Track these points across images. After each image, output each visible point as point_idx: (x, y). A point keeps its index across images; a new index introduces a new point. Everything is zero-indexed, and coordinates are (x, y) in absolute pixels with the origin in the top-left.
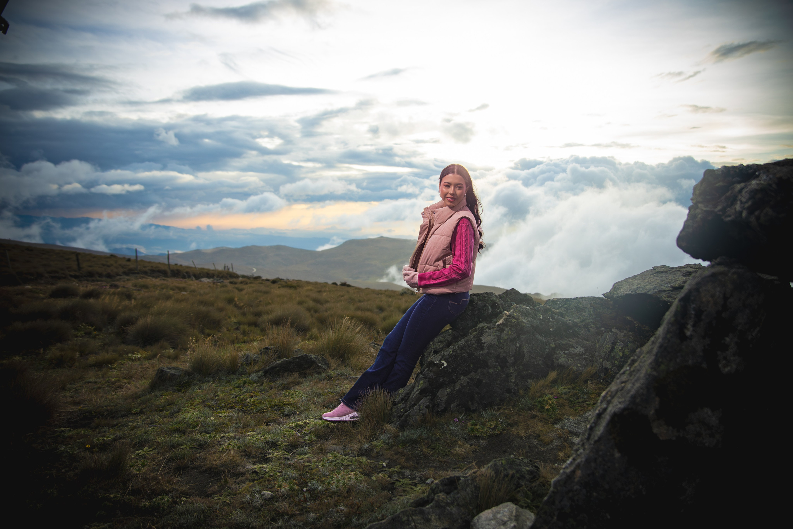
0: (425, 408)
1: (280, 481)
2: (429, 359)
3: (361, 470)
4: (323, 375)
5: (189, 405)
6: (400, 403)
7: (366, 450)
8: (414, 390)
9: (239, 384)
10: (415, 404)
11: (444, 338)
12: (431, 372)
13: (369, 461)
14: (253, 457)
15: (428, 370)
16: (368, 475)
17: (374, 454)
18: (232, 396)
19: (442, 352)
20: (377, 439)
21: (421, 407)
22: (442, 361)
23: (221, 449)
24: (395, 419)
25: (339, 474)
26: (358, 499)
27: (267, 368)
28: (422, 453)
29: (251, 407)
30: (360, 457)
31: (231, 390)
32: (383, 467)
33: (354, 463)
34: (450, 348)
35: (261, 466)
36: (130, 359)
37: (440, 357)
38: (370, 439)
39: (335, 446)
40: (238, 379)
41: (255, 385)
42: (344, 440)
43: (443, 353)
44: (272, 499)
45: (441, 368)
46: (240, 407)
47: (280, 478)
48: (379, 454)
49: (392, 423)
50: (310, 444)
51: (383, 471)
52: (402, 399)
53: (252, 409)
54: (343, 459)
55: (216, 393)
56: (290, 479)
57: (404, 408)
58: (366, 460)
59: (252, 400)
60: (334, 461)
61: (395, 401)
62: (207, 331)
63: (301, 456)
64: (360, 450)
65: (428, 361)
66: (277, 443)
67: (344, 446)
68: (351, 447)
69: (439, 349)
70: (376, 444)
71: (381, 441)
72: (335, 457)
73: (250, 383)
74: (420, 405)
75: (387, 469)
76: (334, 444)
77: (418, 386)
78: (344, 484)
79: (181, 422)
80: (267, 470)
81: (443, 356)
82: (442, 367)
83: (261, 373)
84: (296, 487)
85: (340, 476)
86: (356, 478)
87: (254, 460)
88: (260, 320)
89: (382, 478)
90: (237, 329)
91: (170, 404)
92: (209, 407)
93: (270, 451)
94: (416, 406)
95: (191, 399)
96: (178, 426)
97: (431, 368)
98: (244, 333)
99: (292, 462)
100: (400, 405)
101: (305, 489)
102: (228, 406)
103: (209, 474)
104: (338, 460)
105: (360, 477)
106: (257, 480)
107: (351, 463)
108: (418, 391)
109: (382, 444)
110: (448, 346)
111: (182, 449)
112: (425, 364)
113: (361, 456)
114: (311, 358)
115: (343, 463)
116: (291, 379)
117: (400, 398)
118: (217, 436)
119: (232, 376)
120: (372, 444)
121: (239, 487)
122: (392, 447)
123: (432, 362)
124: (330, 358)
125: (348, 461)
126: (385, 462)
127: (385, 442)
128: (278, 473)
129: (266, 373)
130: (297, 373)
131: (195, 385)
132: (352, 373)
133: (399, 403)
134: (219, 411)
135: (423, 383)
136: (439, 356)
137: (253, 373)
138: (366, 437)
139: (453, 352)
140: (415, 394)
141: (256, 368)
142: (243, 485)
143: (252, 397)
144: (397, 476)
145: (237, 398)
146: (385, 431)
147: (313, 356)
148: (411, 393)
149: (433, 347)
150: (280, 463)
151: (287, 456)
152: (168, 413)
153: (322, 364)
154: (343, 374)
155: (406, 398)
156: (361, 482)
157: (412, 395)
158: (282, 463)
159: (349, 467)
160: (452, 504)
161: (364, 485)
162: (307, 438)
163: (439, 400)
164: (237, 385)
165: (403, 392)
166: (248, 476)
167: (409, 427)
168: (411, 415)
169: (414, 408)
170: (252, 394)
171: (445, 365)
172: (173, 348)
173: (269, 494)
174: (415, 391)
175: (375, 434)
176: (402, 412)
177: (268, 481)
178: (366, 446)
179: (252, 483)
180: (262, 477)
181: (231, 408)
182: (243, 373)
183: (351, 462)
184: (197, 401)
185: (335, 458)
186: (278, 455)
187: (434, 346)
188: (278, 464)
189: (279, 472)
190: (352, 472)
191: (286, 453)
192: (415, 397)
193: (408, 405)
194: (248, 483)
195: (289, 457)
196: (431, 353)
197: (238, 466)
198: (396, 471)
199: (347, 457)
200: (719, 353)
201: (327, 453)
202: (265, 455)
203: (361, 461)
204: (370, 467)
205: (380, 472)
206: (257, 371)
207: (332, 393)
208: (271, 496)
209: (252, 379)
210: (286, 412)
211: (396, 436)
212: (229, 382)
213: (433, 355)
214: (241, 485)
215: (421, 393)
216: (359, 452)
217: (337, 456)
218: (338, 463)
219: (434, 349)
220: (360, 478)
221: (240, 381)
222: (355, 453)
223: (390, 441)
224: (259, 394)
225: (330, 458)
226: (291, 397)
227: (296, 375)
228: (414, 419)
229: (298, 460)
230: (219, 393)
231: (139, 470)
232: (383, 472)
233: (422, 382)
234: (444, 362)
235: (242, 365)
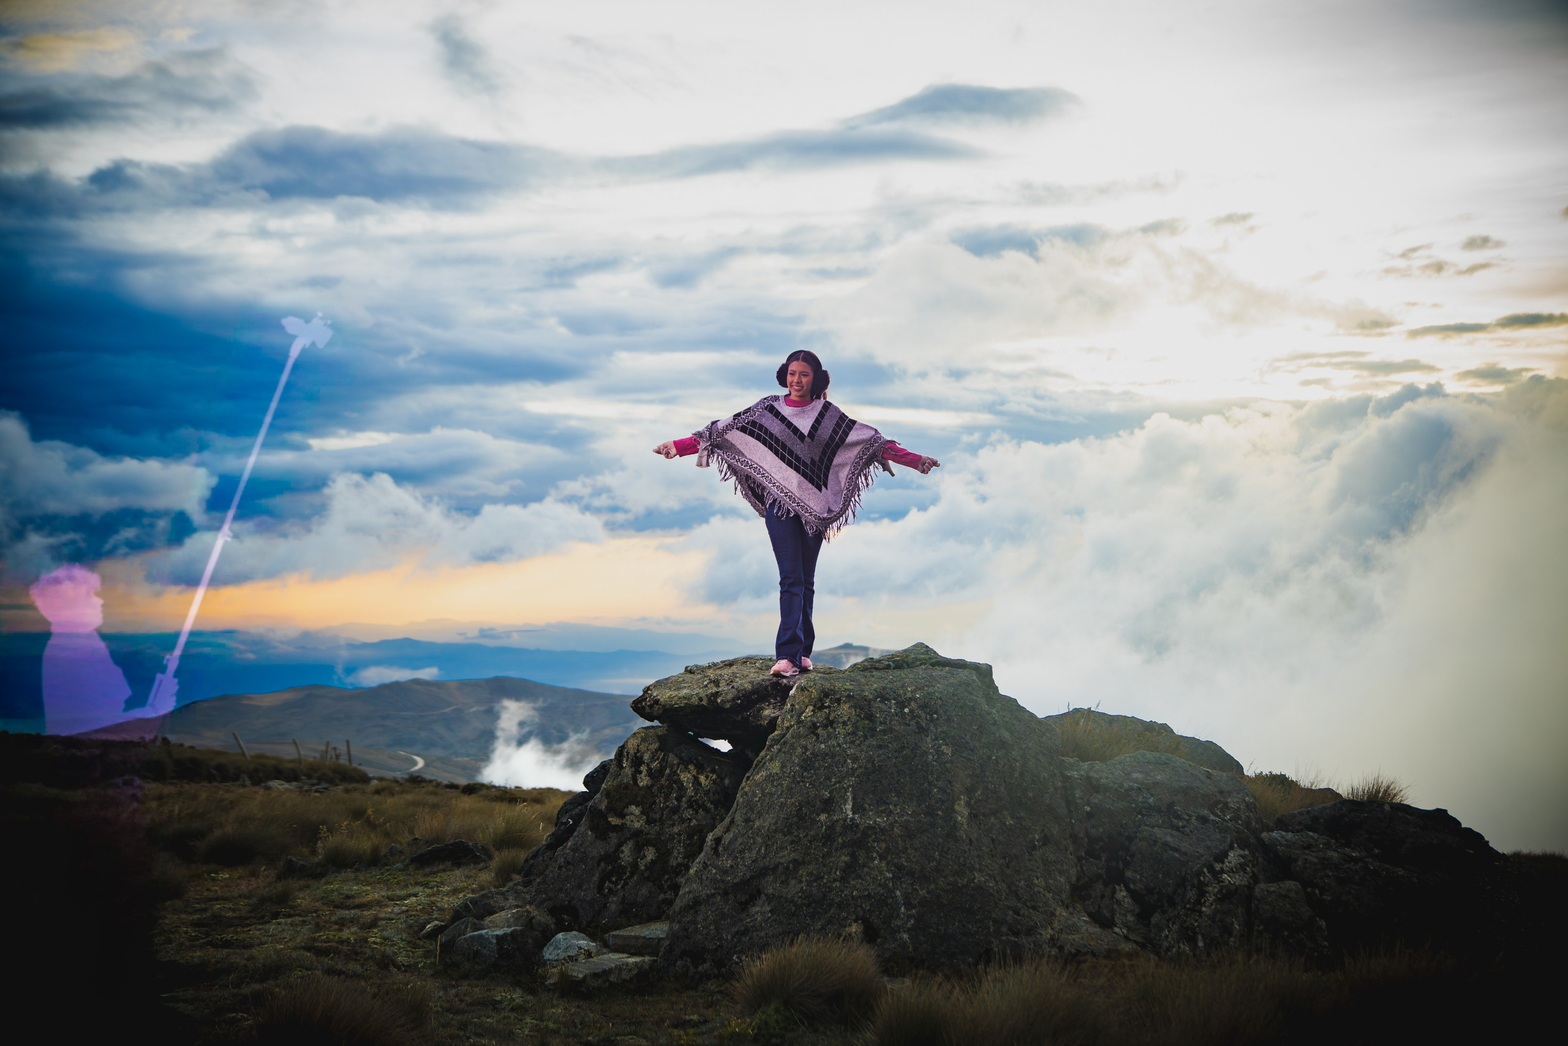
4: (482, 865)
5: (328, 884)
12: (556, 829)
19: (569, 812)
22: (569, 820)
27: (415, 857)
36: (213, 879)
41: (399, 871)
45: (567, 826)
74: (544, 857)
95: (329, 881)
110: (577, 806)
114: (468, 846)
116: (441, 867)
124: (492, 849)
129: (413, 860)
130: (450, 862)
131: (331, 872)
133: (530, 859)
136: (568, 815)
137: (398, 862)
139: (580, 811)
141: (402, 857)
143: (396, 878)
147: (470, 844)
153: (480, 853)
160: (527, 893)
182: (386, 863)
184: (336, 881)
200: (638, 775)
206: (403, 860)
215: (546, 848)
227: (449, 864)
233: (549, 838)
235: (385, 856)
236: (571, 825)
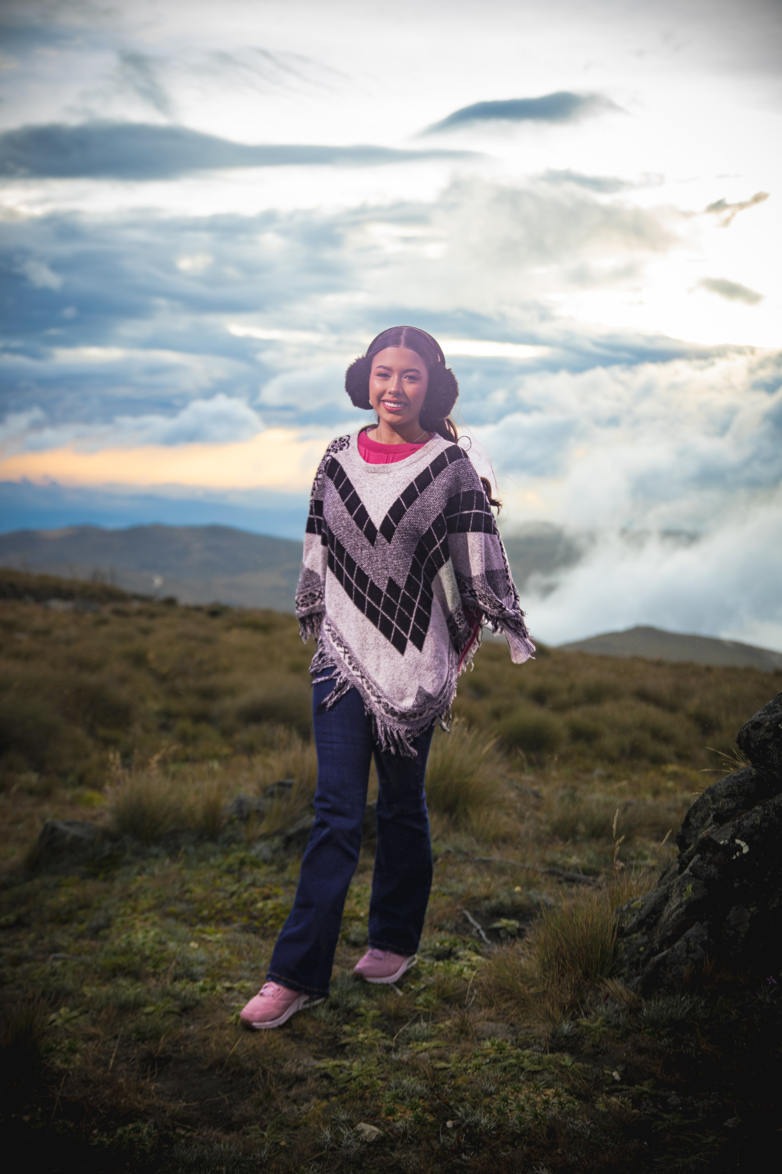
0: (699, 947)
1: (388, 1100)
2: (703, 834)
3: (567, 1086)
5: (129, 911)
6: (636, 932)
7: (566, 1037)
8: (671, 903)
9: (230, 866)
10: (674, 938)
11: (740, 787)
12: (709, 863)
13: (579, 1064)
14: (309, 1041)
15: (701, 859)
16: (585, 1097)
17: (587, 1045)
18: (221, 895)
19: (735, 820)
20: (587, 1014)
21: (692, 944)
22: (738, 841)
23: (233, 1017)
24: (625, 969)
25: (518, 1092)
26: (577, 1155)
27: (292, 831)
28: (699, 1053)
29: (271, 922)
30: (558, 1054)
31: (214, 879)
32: (614, 1082)
33: (548, 1067)
34: (756, 811)
35: (336, 1062)
37: (730, 831)
38: (571, 1013)
39: (491, 1024)
40: (226, 854)
41: (264, 869)
42: (505, 1010)
43: (739, 823)
44: (380, 1141)
45: (734, 857)
46: (244, 920)
47: (388, 1094)
48: (599, 1050)
49: (619, 976)
50: (431, 1017)
51: (616, 1090)
52: (640, 924)
53: (272, 926)
54: (521, 1058)
55: (183, 885)
56: (412, 1097)
57: (647, 943)
58: (573, 1063)
59: (270, 904)
60: (500, 1061)
61: (623, 925)
62: (102, 732)
63: (419, 1043)
64: (553, 1036)
65: (700, 836)
66: (356, 1010)
67: (512, 1025)
68: (529, 1027)
69: (728, 810)
70: (588, 1024)
71: (601, 1018)
72: (500, 1049)
73: (255, 864)
74: (687, 941)
75: (625, 1087)
76: (488, 1020)
77: (681, 896)
78: (536, 1116)
79: (124, 952)
80: (354, 1074)
81: (739, 830)
82: (738, 854)
83: (277, 841)
84: (430, 1118)
85: (522, 1097)
86: (560, 1103)
87: (315, 1048)
88: (216, 707)
89: (621, 1107)
90: (164, 727)
91: (81, 908)
92: (176, 916)
93: (347, 1028)
94: (679, 943)
95: (130, 896)
96: (121, 960)
97: (709, 855)
98: (184, 739)
99: (405, 1057)
100: (635, 935)
101: (449, 1124)
102: (218, 917)
103: (221, 1076)
104: (508, 1057)
105: (570, 1102)
106: (336, 1095)
107: (540, 1068)
108: (680, 905)
109: (603, 1026)
110: (748, 805)
111: (147, 1014)
112: (690, 845)
113: (557, 1051)
115: (523, 1065)
117: (634, 920)
118: (219, 988)
119: (210, 846)
120: (578, 1025)
121: (299, 1109)
122: (628, 1033)
123: (711, 840)
125: (533, 1062)
126: (617, 1070)
127: (609, 1022)
128: (379, 1082)
129: (289, 840)
131: (128, 863)
132: (477, 848)
133: (632, 931)
134: (199, 927)
135: (692, 889)
136: (729, 829)
137: (257, 840)
138: (562, 1007)
139: (762, 821)
140: (675, 914)
141: (263, 828)
142: (306, 1105)
143: (267, 898)
144: (651, 1105)
145: (234, 898)
146: (608, 995)
148: (661, 911)
149: (712, 806)
150: (378, 1059)
151: (388, 1042)
152: (83, 927)
154: (459, 851)
155: (652, 921)
156: (572, 1113)
157: (666, 913)
158: (383, 1058)
159: (539, 1077)
161: (584, 1122)
162: (420, 999)
163: (732, 932)
164: (224, 867)
165: (643, 906)
166: (311, 1084)
167: (662, 990)
168: (668, 962)
169: (676, 946)
170: (266, 891)
171: (746, 850)
172: (36, 771)
173: (373, 1131)
174: (674, 907)
175: (583, 1002)
176: (641, 953)
177: (362, 1098)
178: (566, 1027)
179: (325, 1104)
180: (344, 1090)
181: (227, 921)
182: (232, 840)
183: (539, 1063)
184: (144, 903)
185: (501, 1053)
186: (366, 1038)
187: (714, 803)
188: (375, 1059)
189: (383, 1079)
190: (548, 1087)
191: (380, 1034)
192: (674, 920)
193: (657, 937)
194: (318, 1101)
195: (393, 1044)
196: (707, 819)
197: (285, 1060)
198: (646, 1092)
199: (527, 1052)
201: (479, 1039)
202: (336, 1037)
203: (563, 1063)
204: (588, 1081)
205: (610, 1093)
206: (264, 837)
207: (444, 895)
208: (377, 1136)
209: (257, 856)
210: (352, 937)
211: (634, 1010)
212: (203, 858)
213: (711, 824)
214: (302, 1105)
216: (551, 1042)
217: (504, 1049)
218: (511, 1065)
219: (714, 810)
220: (571, 1105)
221: (231, 859)
222: (543, 1041)
223: (622, 1019)
224: (281, 891)
225: (491, 1053)
226: (355, 901)
228: (674, 972)
229: (418, 1053)
230: (191, 886)
231: (67, 1061)
232: (617, 1094)
233: (689, 888)
234: (743, 844)
235: (231, 822)
236: (743, 856)
